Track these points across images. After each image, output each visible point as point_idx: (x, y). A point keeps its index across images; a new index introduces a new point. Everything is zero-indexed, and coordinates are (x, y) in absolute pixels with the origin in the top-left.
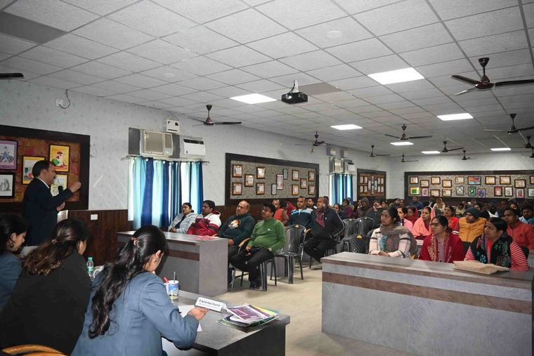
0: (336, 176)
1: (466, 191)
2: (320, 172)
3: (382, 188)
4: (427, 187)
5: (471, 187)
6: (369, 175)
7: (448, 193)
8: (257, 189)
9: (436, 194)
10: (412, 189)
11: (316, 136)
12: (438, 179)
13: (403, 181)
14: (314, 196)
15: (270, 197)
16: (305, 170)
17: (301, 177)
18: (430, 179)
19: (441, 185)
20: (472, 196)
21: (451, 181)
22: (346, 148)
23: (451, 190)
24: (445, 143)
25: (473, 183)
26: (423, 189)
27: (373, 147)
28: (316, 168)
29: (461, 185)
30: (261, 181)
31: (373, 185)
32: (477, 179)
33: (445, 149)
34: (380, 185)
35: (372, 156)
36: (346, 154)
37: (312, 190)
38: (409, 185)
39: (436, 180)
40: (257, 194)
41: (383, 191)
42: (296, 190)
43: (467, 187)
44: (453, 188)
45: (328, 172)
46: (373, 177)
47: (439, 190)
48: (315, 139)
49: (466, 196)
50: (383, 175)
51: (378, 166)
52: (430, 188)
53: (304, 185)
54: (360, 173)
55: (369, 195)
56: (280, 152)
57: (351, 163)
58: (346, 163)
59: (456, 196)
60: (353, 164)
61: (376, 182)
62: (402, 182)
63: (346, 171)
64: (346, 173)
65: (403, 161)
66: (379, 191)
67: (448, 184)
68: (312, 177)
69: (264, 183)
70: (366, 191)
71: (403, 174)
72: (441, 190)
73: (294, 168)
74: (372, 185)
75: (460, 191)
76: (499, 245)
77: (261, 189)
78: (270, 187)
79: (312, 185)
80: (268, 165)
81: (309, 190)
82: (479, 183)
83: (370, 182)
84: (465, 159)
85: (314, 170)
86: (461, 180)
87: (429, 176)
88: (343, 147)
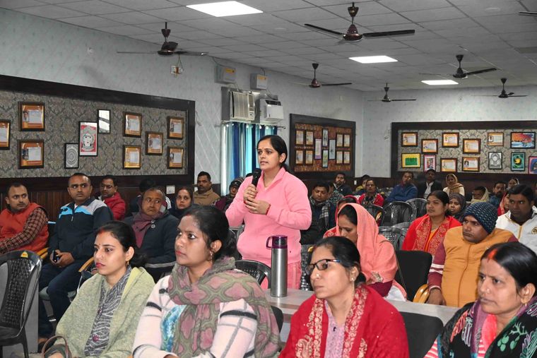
0: (238, 129)
1: (507, 162)
2: (197, 119)
3: (347, 155)
4: (435, 154)
5: (517, 152)
6: (317, 128)
7: (473, 165)
8: (22, 154)
9: (449, 166)
10: (405, 157)
11: (166, 33)
12: (455, 137)
13: (389, 139)
14: (182, 172)
15: (61, 173)
16: (158, 114)
17: (148, 129)
18: (439, 138)
19: (459, 149)
20: (519, 170)
21: (479, 140)
22: (263, 70)
23: (479, 159)
24: (460, 58)
25: (521, 146)
26: (427, 158)
27: (315, 66)
28: (187, 108)
29: (497, 149)
30: (33, 135)
31: (327, 148)
32: (529, 137)
33: (460, 70)
34: (343, 149)
35: (314, 85)
36: (261, 83)
37: (178, 158)
38: (401, 149)
39: (451, 140)
40: (21, 167)
41: (347, 160)
42: (133, 158)
43: (508, 153)
44: (482, 155)
45: (219, 119)
46: (326, 132)
47: (456, 160)
48: (161, 40)
49: (507, 171)
50: (350, 128)
51: (339, 110)
52: (439, 156)
53: (156, 145)
54: (296, 122)
55: (316, 168)
56: (88, 71)
57: (274, 102)
58: (263, 102)
59: (488, 171)
60: (279, 104)
61: (332, 142)
62: (387, 144)
63: (262, 118)
64: (263, 122)
65: (386, 100)
66: (340, 160)
67: (473, 146)
68: (178, 129)
69: (41, 142)
70: (310, 159)
71: (390, 128)
72: (460, 158)
73: (129, 108)
74: (323, 148)
75: (495, 161)
76: (512, 338)
77: (34, 154)
78: (58, 150)
79: (177, 148)
80: (54, 99)
81: (169, 159)
82: (532, 145)
83: (318, 142)
84: (504, 95)
85: (182, 114)
86: (497, 138)
87: (439, 132)
88: (255, 67)
